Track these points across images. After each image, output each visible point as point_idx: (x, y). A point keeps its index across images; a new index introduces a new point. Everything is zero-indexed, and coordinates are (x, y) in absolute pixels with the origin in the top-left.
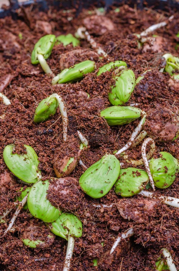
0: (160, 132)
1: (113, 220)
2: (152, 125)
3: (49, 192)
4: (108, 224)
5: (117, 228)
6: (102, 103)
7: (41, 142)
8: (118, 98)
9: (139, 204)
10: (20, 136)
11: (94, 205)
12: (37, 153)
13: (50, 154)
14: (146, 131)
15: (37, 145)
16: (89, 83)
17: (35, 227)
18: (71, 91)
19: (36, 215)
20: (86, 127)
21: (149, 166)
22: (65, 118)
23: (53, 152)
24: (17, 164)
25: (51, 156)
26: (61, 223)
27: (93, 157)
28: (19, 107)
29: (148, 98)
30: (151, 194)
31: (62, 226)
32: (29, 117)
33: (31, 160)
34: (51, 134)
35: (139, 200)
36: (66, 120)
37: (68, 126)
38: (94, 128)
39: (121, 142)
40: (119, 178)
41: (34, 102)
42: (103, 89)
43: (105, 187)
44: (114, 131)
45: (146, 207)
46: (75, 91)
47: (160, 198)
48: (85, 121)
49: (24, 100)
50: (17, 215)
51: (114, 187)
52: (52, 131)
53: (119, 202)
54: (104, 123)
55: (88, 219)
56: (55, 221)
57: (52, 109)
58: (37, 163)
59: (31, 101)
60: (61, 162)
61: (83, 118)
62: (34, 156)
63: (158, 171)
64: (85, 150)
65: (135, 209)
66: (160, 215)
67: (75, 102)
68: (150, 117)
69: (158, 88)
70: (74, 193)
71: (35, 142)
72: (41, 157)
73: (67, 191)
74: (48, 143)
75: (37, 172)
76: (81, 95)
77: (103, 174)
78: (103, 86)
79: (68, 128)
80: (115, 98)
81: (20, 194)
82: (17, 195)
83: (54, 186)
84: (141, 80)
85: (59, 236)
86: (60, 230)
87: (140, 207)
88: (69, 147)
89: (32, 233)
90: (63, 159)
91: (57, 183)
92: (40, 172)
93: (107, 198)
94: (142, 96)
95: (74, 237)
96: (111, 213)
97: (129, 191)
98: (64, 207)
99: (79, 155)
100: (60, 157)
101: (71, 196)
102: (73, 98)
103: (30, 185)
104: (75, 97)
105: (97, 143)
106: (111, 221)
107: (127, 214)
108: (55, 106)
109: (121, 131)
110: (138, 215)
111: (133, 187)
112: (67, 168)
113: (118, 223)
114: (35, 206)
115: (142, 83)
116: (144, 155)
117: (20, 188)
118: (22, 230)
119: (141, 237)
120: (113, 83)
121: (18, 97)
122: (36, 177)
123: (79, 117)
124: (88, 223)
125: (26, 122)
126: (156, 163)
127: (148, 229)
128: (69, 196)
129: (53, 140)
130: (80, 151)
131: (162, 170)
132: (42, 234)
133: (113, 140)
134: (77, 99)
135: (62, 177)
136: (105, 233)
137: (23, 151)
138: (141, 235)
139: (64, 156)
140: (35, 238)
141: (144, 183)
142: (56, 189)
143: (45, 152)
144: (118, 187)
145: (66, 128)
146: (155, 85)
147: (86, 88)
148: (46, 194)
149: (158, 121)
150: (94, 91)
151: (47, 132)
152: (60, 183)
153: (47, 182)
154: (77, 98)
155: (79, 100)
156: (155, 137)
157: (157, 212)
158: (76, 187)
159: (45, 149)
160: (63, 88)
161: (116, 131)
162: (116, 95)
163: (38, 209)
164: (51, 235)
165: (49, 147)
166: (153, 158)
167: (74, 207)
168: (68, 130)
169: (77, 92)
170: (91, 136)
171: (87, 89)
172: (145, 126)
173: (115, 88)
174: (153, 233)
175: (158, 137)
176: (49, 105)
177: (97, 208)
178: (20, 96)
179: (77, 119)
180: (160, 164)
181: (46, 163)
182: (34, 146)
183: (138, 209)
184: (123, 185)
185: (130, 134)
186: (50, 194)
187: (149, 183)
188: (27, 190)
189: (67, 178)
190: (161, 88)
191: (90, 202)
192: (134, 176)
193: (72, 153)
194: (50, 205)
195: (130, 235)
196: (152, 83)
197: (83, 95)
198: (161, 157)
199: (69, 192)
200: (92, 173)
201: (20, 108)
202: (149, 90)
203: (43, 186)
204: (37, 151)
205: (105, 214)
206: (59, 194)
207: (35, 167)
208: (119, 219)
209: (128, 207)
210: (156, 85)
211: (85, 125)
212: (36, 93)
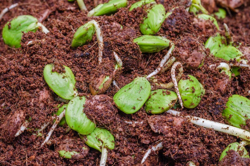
0: (187, 58)
1: (144, 134)
2: (181, 51)
3: (85, 106)
4: (139, 137)
5: (148, 142)
6: (134, 33)
7: (78, 64)
8: (149, 28)
9: (168, 120)
10: (59, 58)
11: (126, 122)
12: (74, 73)
13: (86, 74)
14: (175, 56)
15: (75, 67)
16: (123, 15)
17: (71, 140)
18: (106, 22)
19: (73, 127)
20: (120, 51)
21: (178, 86)
22: (101, 43)
23: (89, 73)
24: (56, 81)
25: (87, 77)
26: (95, 136)
27: (125, 81)
28: (58, 33)
29: (175, 31)
30: (179, 113)
31: (97, 138)
32: (67, 43)
33: (69, 79)
34: (87, 57)
35: (168, 116)
36: (101, 45)
37: (103, 51)
38: (127, 53)
39: (150, 68)
40: (150, 97)
41: (72, 30)
42: (135, 22)
43: (137, 104)
44: (144, 59)
45: (174, 123)
46: (110, 22)
47: (186, 117)
48: (120, 46)
49: (62, 29)
50: (54, 129)
51: (144, 105)
52: (89, 54)
53: (150, 118)
54: (137, 48)
55: (120, 134)
56: (90, 134)
57: (90, 34)
58: (75, 82)
59: (69, 29)
60: (97, 80)
61: (118, 43)
62: (72, 76)
63: (186, 90)
64: (119, 71)
65: (165, 123)
66: (187, 132)
67: (109, 32)
68: (179, 44)
69: (185, 24)
70: (108, 109)
71: (73, 64)
72: (78, 77)
73: (102, 106)
74: (85, 65)
75: (74, 90)
76: (114, 26)
77: (136, 93)
78: (135, 20)
79: (103, 52)
80: (146, 27)
81: (57, 110)
82: (55, 111)
83: (90, 102)
84: (169, 16)
85: (93, 147)
86: (94, 142)
87: (170, 122)
88: (105, 67)
89: (67, 145)
90: (99, 77)
91: (93, 99)
92: (76, 90)
93: (138, 116)
94: (170, 30)
95: (108, 149)
96: (142, 128)
97: (159, 108)
98: (99, 121)
99: (114, 74)
100: (96, 76)
101: (106, 111)
102: (108, 28)
103: (67, 102)
104: (109, 27)
105: (129, 67)
106: (142, 135)
107: (157, 128)
108: (92, 31)
109: (151, 58)
110: (168, 129)
111: (164, 104)
112: (103, 85)
113: (149, 137)
114: (73, 119)
115: (170, 18)
116: (173, 76)
117: (57, 104)
118: (58, 142)
119: (169, 149)
120: (145, 15)
121: (57, 25)
122: (73, 94)
123: (114, 42)
124: (120, 137)
125: (64, 47)
126: (184, 84)
127: (176, 143)
128: (104, 111)
129: (89, 63)
130: (115, 70)
131: (190, 90)
132: (77, 146)
133: (143, 66)
134: (111, 30)
135: (98, 94)
136: (136, 147)
137: (61, 70)
138: (170, 148)
139: (100, 74)
140: (70, 150)
141: (173, 101)
142: (92, 104)
143: (82, 73)
144: (148, 106)
145: (102, 53)
146: (181, 20)
147: (120, 19)
148: (82, 108)
149: (187, 48)
150: (126, 23)
151: (84, 54)
152: (96, 99)
153: (84, 98)
154: (111, 28)
155: (112, 31)
156: (183, 62)
157: (184, 129)
158: (110, 103)
159: (82, 70)
160: (98, 19)
161: (146, 59)
162: (148, 25)
163: (75, 121)
164: (85, 148)
165: (85, 68)
166: (181, 80)
167: (108, 122)
168: (103, 55)
169: (111, 23)
170: (124, 60)
171: (121, 21)
172: (174, 52)
173: (146, 20)
174: (181, 146)
175: (186, 63)
176: (87, 30)
177: (129, 124)
178: (58, 25)
179: (112, 44)
180: (188, 84)
181: (83, 82)
182: (71, 67)
183: (167, 124)
184: (154, 103)
185: (159, 61)
186: (87, 108)
187: (178, 101)
188: (64, 107)
189: (102, 95)
190: (187, 24)
191: (122, 118)
192: (164, 95)
193: (108, 72)
194: (86, 118)
195: (159, 149)
196: (179, 19)
197: (116, 26)
198: (189, 79)
199: (104, 107)
200: (125, 91)
201: (59, 35)
202: (176, 25)
203: (80, 101)
204: (75, 72)
205: (137, 129)
206: (95, 108)
207: (72, 86)
208: (149, 134)
209: (158, 122)
210: (183, 21)
211: (120, 50)
212: (74, 23)
